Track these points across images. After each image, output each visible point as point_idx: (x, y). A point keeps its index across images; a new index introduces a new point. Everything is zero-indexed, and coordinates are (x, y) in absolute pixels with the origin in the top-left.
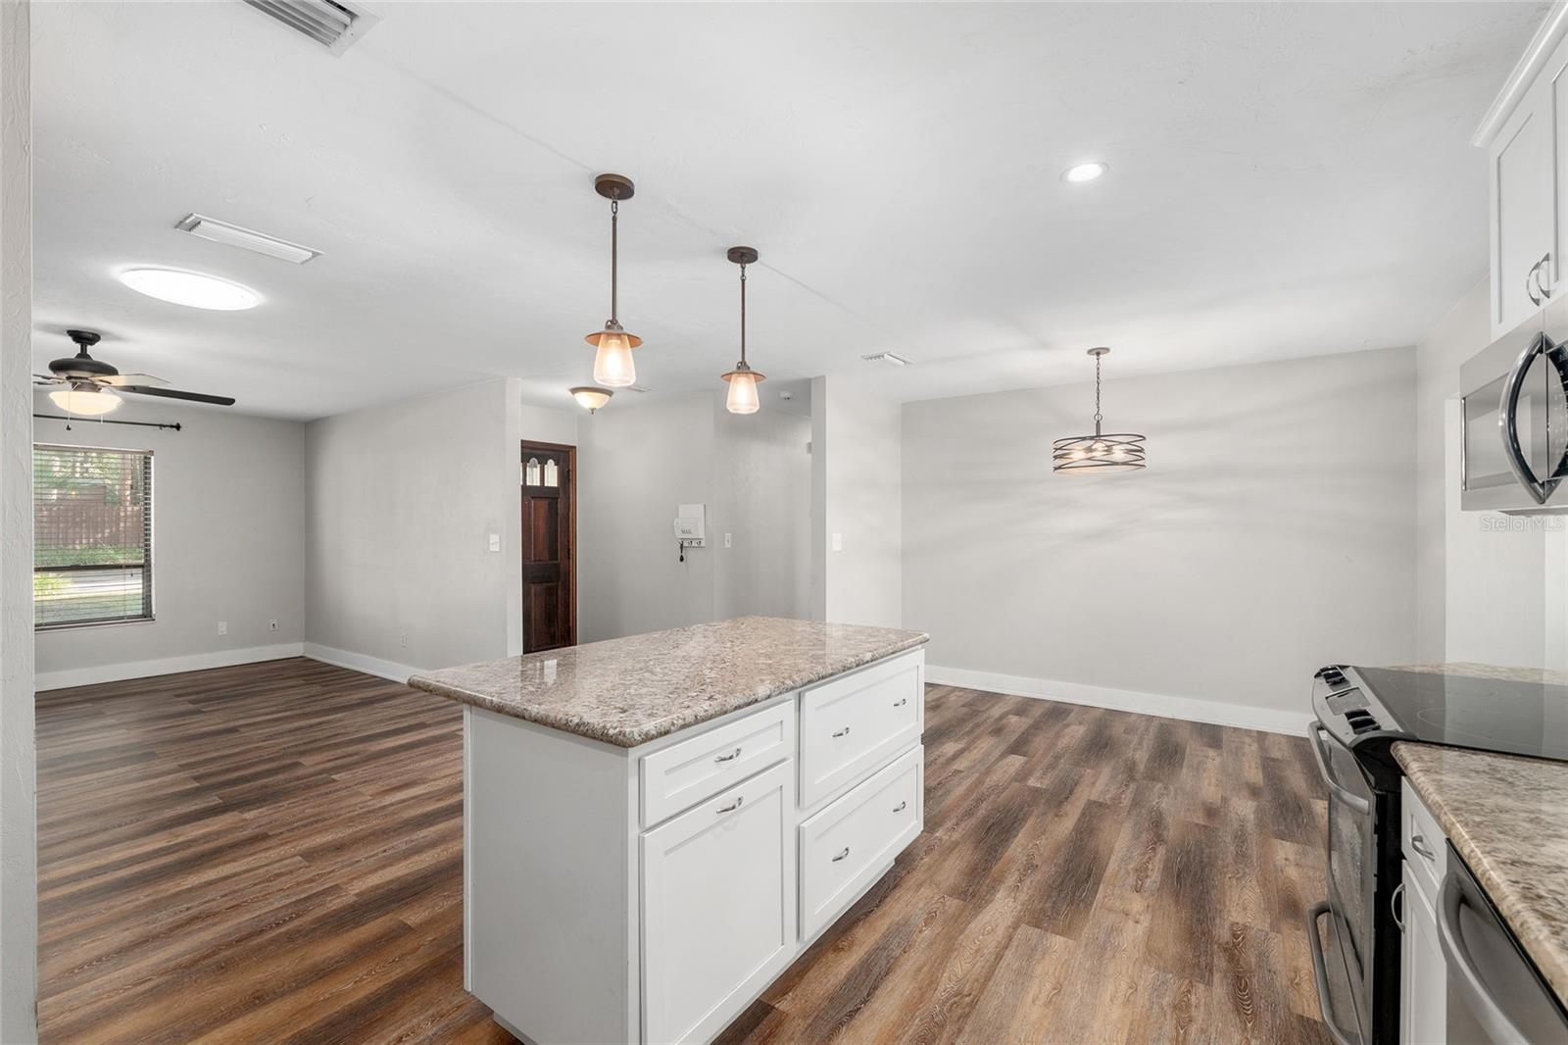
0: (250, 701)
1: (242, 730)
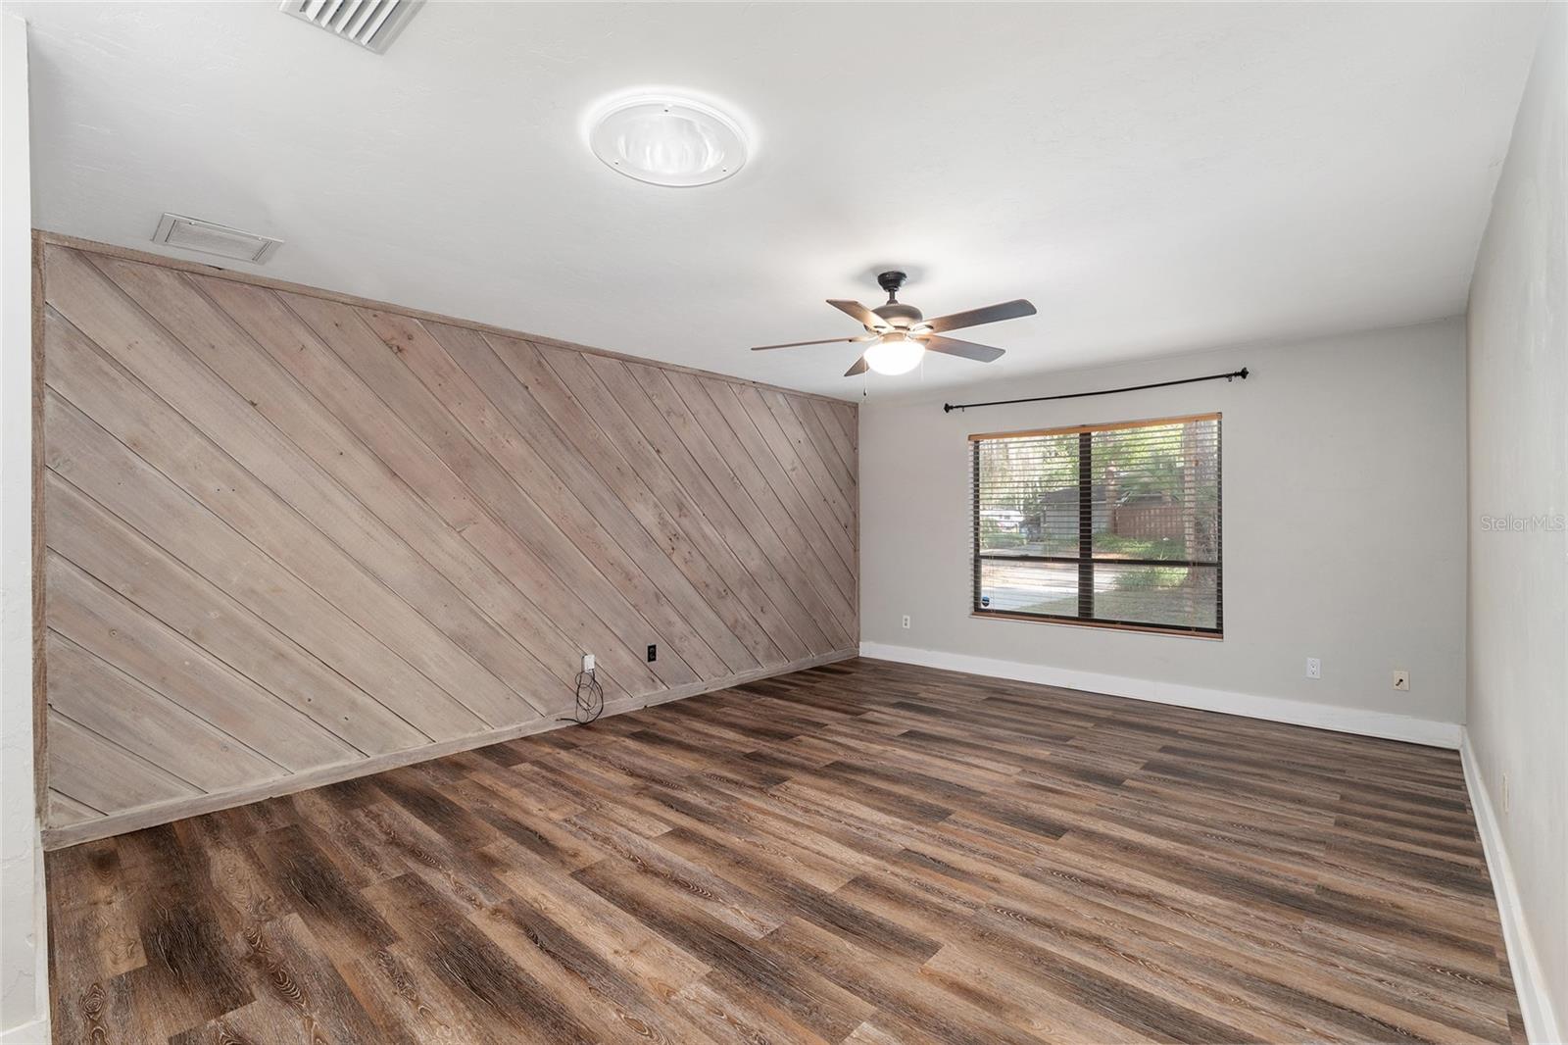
1: (1067, 838)
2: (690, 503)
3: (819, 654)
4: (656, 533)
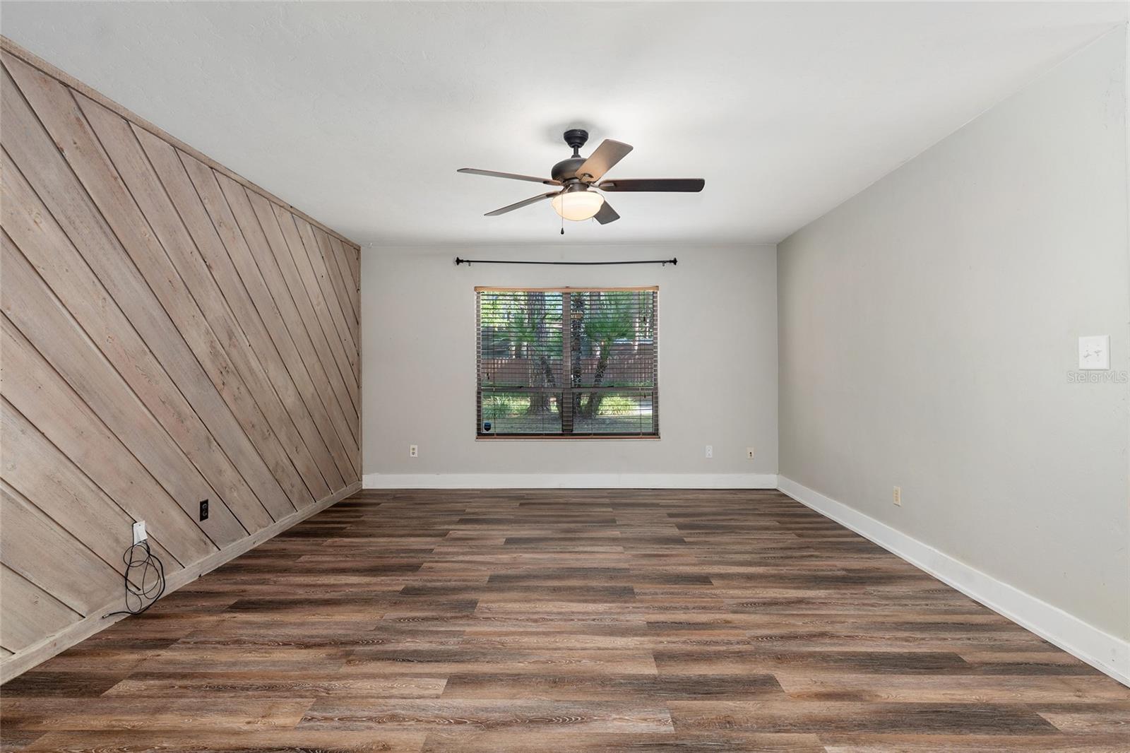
0: (726, 539)
1: (715, 582)
2: (238, 332)
3: (336, 491)
4: (208, 365)
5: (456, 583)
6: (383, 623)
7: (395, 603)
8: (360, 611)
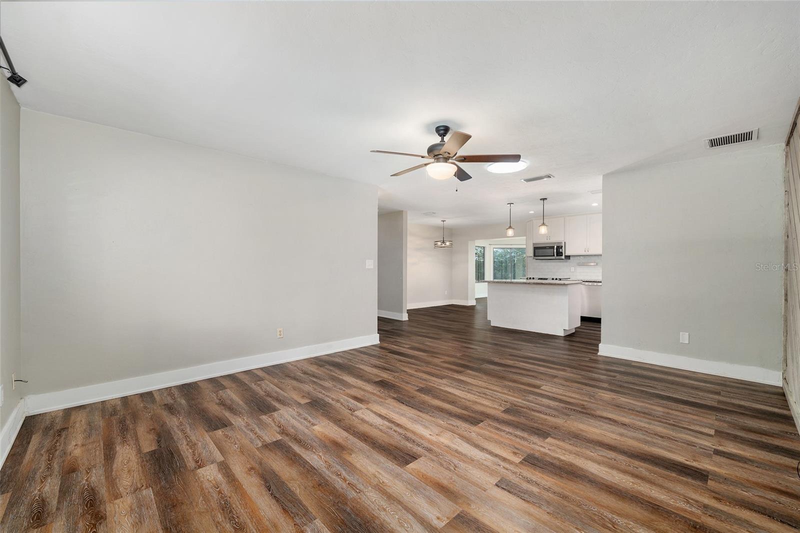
5: (504, 429)
6: (566, 417)
7: (555, 428)
8: (581, 430)
